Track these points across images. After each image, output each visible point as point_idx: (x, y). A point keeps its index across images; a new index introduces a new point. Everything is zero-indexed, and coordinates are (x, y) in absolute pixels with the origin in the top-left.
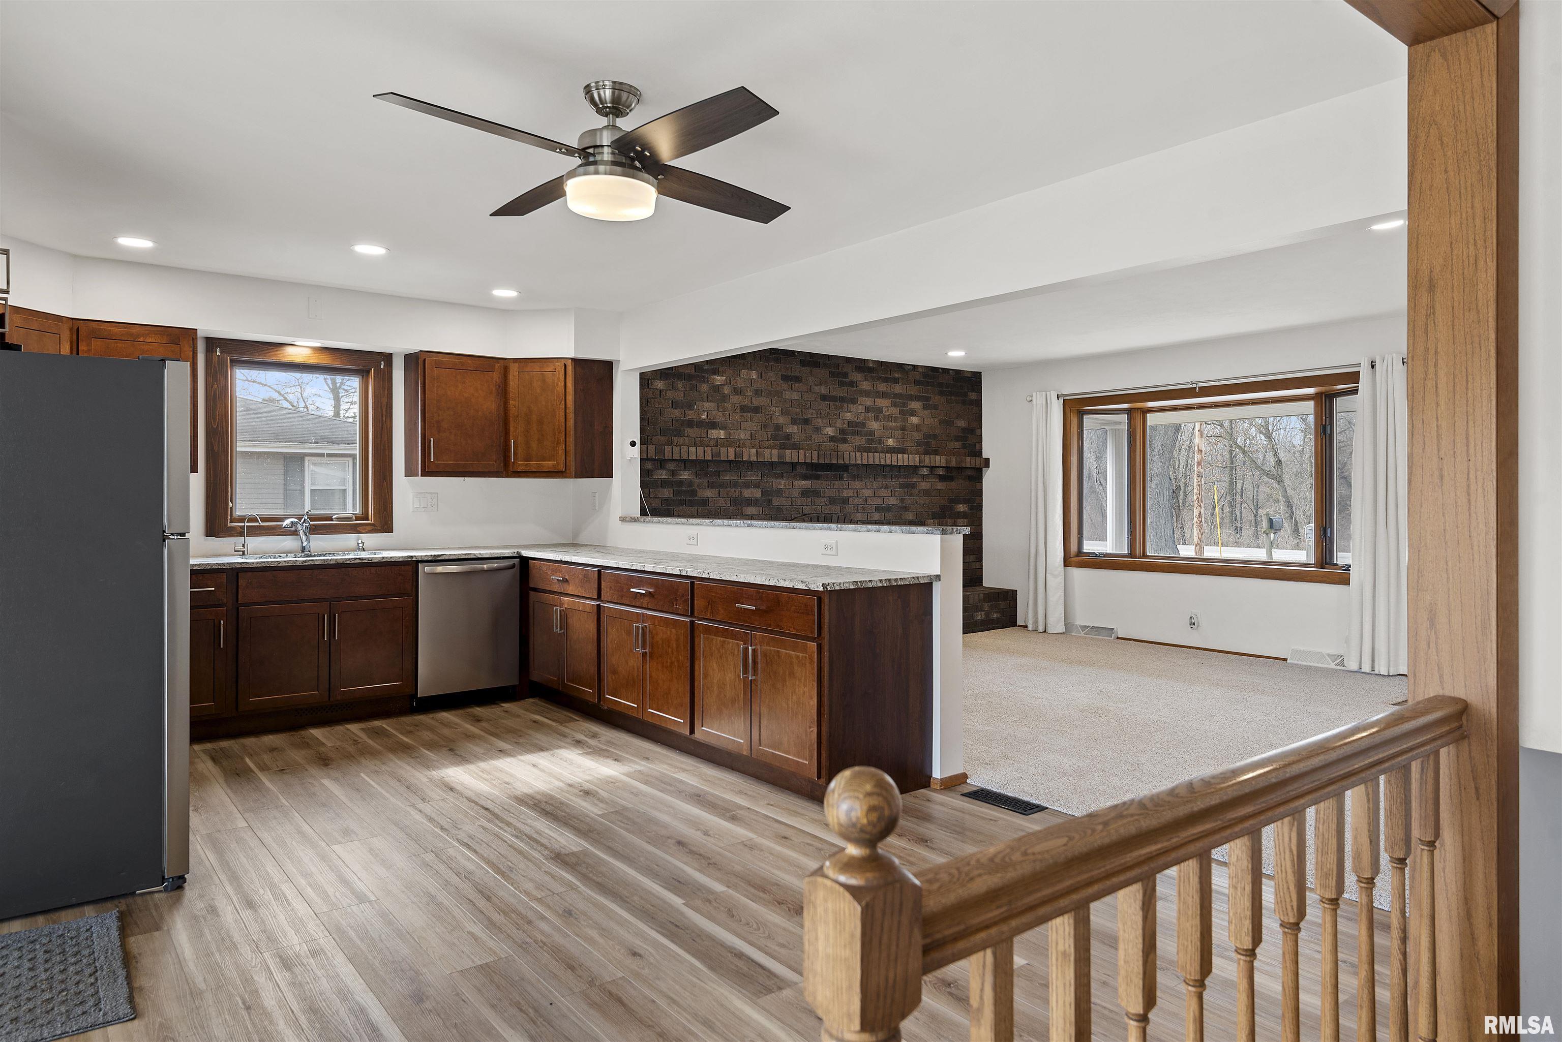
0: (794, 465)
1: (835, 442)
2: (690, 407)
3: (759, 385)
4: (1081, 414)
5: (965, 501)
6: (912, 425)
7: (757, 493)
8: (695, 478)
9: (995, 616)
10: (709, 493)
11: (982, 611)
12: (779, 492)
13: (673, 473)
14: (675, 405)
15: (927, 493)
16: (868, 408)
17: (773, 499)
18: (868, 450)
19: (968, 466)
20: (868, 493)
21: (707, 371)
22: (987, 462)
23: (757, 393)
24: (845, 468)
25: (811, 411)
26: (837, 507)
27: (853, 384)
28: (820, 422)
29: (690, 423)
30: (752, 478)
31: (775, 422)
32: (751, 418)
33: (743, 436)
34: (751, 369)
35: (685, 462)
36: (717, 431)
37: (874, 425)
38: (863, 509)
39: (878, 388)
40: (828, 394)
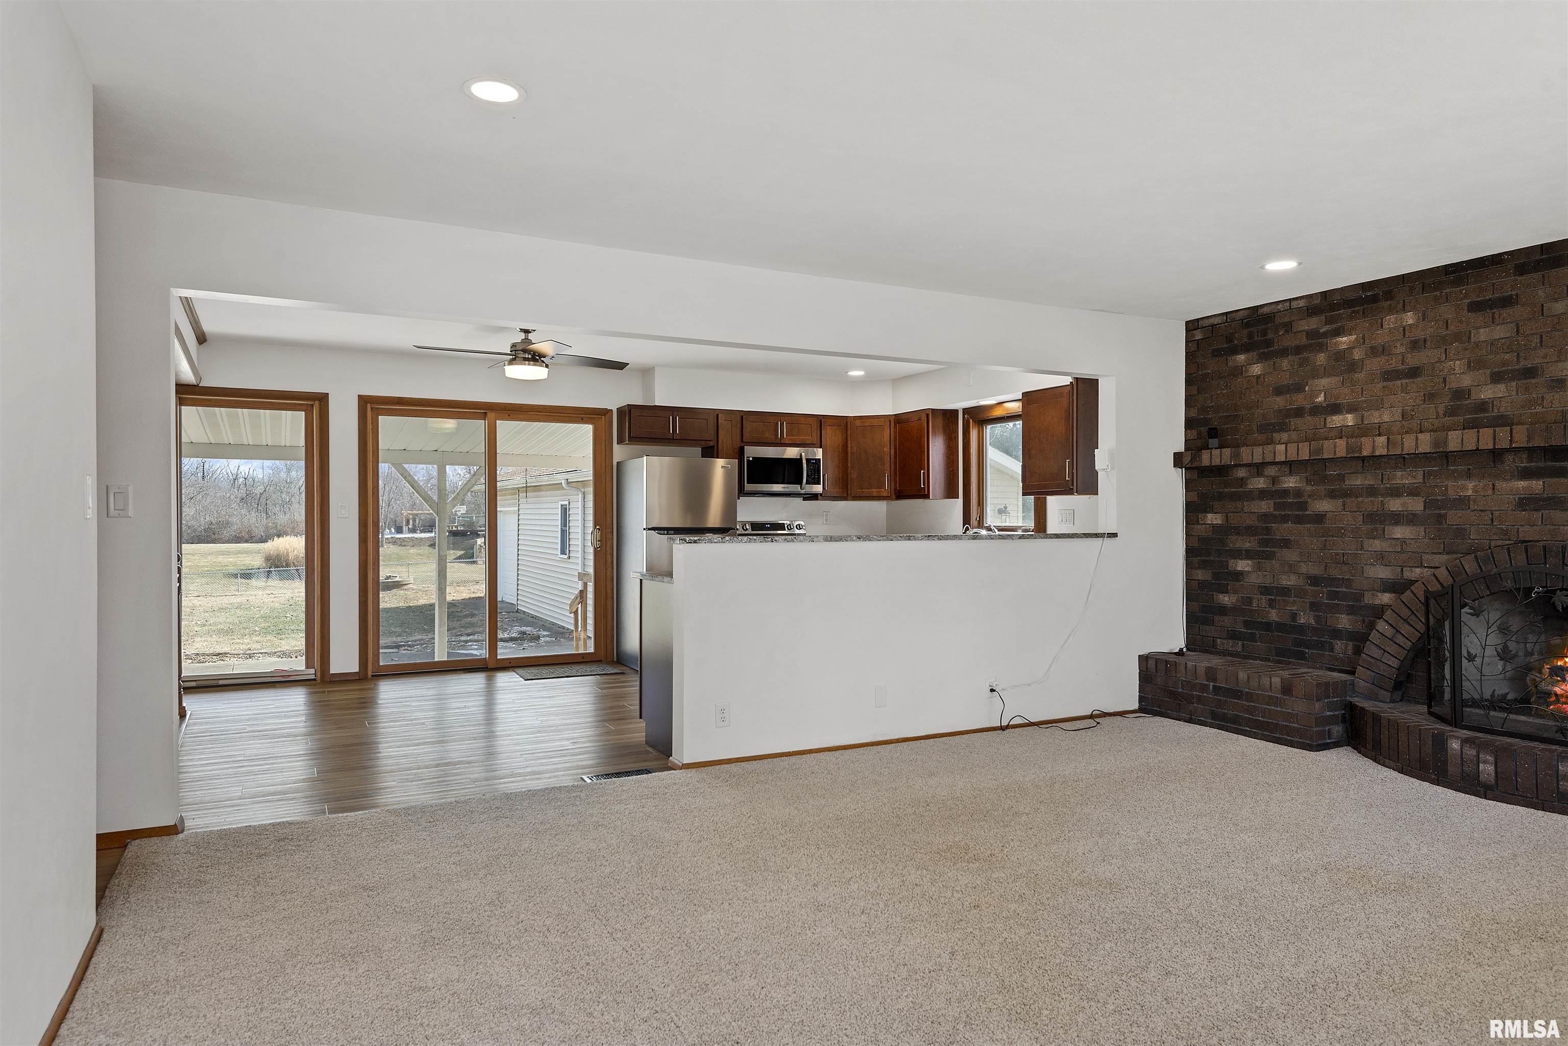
0: (1494, 455)
2: (1298, 388)
3: (1420, 334)
7: (1416, 505)
8: (1305, 485)
10: (1324, 506)
13: (1274, 480)
14: (1279, 391)
17: (1450, 513)
21: (1325, 334)
23: (1415, 345)
25: (1541, 352)
29: (1299, 412)
30: (1404, 481)
31: (1454, 385)
32: (1402, 388)
33: (1386, 418)
34: (1404, 310)
35: (1291, 464)
36: (1341, 417)
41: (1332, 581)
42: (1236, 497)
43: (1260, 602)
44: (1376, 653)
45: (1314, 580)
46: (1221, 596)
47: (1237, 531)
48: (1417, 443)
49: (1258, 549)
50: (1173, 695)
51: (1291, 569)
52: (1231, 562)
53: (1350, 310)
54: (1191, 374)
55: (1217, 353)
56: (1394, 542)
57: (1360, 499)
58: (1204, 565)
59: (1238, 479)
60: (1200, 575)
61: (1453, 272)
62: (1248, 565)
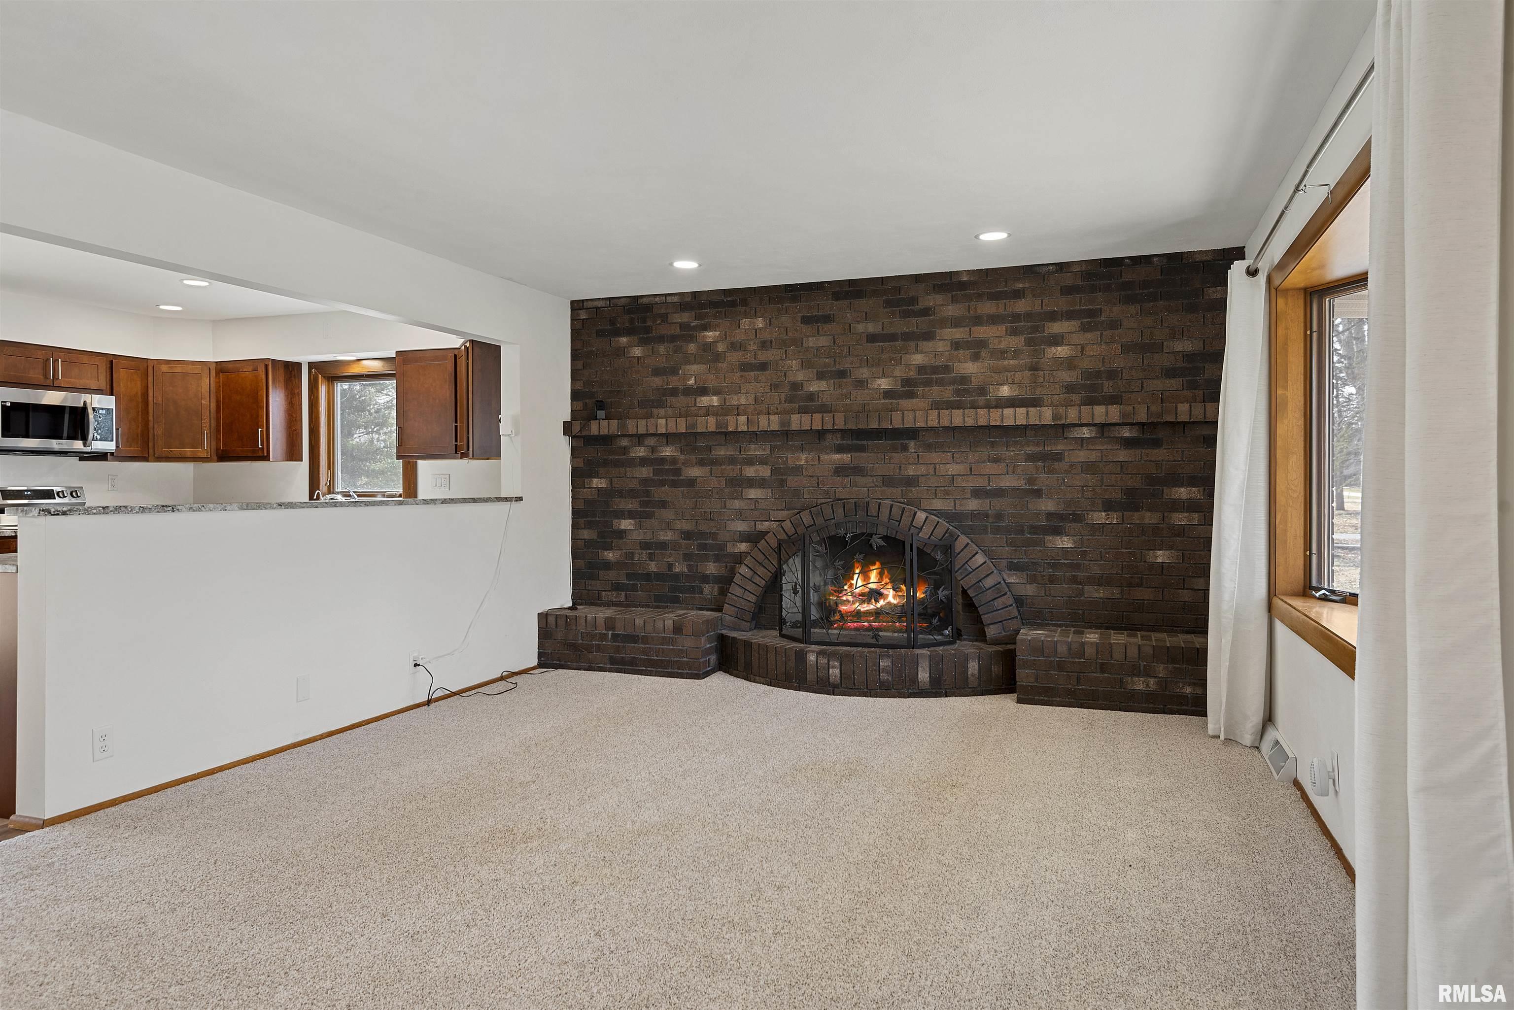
0: (821, 434)
1: (892, 398)
2: (674, 371)
3: (766, 336)
4: (1317, 297)
5: (1193, 482)
6: (1057, 360)
7: (765, 472)
8: (679, 454)
10: (695, 472)
11: (1151, 677)
12: (797, 470)
13: (653, 450)
14: (657, 372)
15: (1089, 467)
16: (957, 343)
17: (789, 478)
18: (958, 406)
20: (953, 469)
21: (695, 328)
23: (765, 345)
24: (913, 433)
25: (849, 359)
26: (895, 490)
27: (926, 312)
28: (864, 373)
29: (674, 392)
30: (756, 453)
31: (792, 379)
32: (755, 378)
33: (743, 401)
34: (756, 316)
35: (667, 436)
36: (708, 398)
37: (969, 367)
38: (947, 493)
39: (979, 311)
40: (882, 332)
41: (703, 535)
42: (617, 464)
43: (641, 556)
44: (738, 591)
45: (687, 535)
46: (606, 553)
47: (621, 494)
48: (769, 423)
49: (639, 509)
50: (574, 647)
51: (668, 526)
52: (615, 522)
53: (715, 310)
54: (576, 350)
55: (600, 334)
56: (749, 501)
57: (723, 467)
58: (589, 525)
59: (621, 447)
60: (586, 534)
61: (791, 291)
62: (631, 524)
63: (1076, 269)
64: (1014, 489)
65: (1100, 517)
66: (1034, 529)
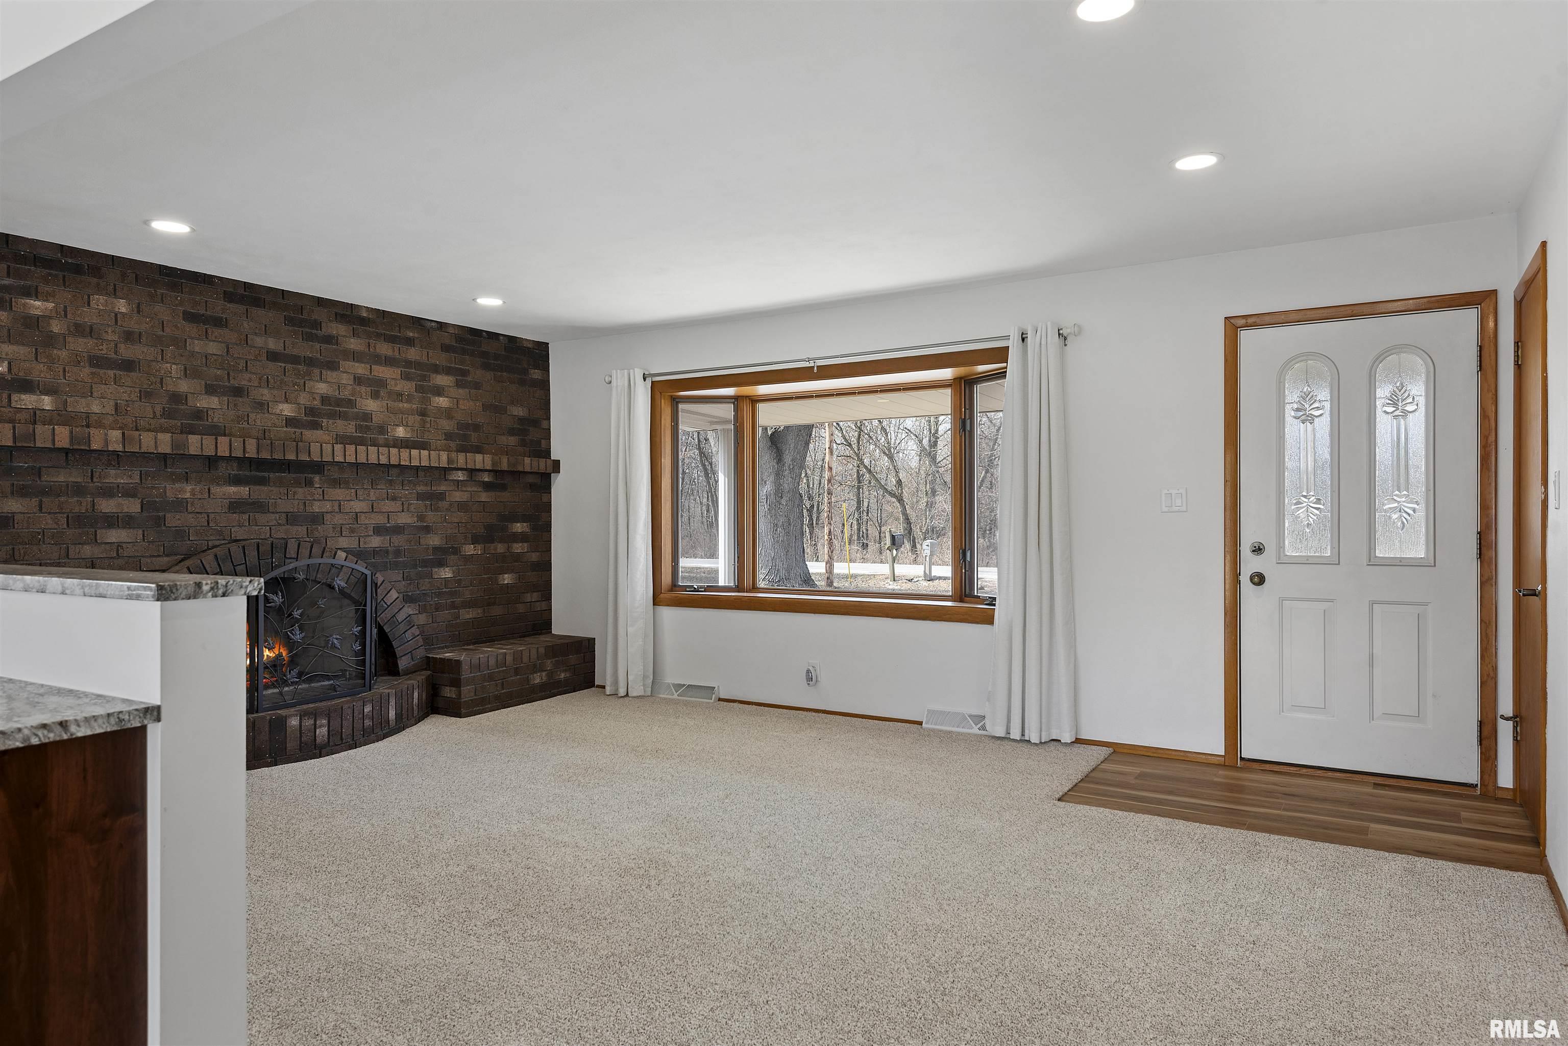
0: (212, 461)
1: (296, 427)
3: (133, 325)
4: (675, 402)
5: (524, 519)
6: (439, 409)
7: (132, 506)
9: (563, 676)
11: (543, 671)
12: (180, 505)
15: (462, 506)
16: (359, 378)
17: (168, 515)
18: (361, 442)
19: (528, 469)
20: (358, 506)
22: (556, 465)
23: (129, 337)
24: (318, 467)
25: (247, 376)
26: (300, 528)
27: (329, 339)
28: (265, 394)
30: (119, 481)
31: (171, 388)
32: (115, 379)
33: (96, 408)
34: (115, 294)
36: (34, 397)
37: (371, 405)
38: (352, 531)
39: (378, 351)
40: (283, 351)
53: (45, 271)
56: (108, 547)
57: (62, 499)
61: (167, 275)
63: (451, 331)
64: (409, 525)
65: (470, 549)
66: (426, 563)
